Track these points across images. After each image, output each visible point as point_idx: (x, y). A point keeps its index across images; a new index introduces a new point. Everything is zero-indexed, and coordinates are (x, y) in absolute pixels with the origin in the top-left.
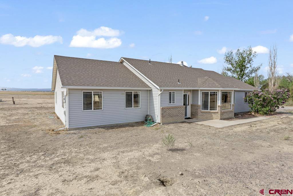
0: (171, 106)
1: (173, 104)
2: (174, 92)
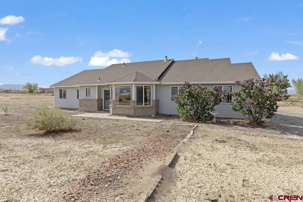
0: (87, 98)
1: (89, 98)
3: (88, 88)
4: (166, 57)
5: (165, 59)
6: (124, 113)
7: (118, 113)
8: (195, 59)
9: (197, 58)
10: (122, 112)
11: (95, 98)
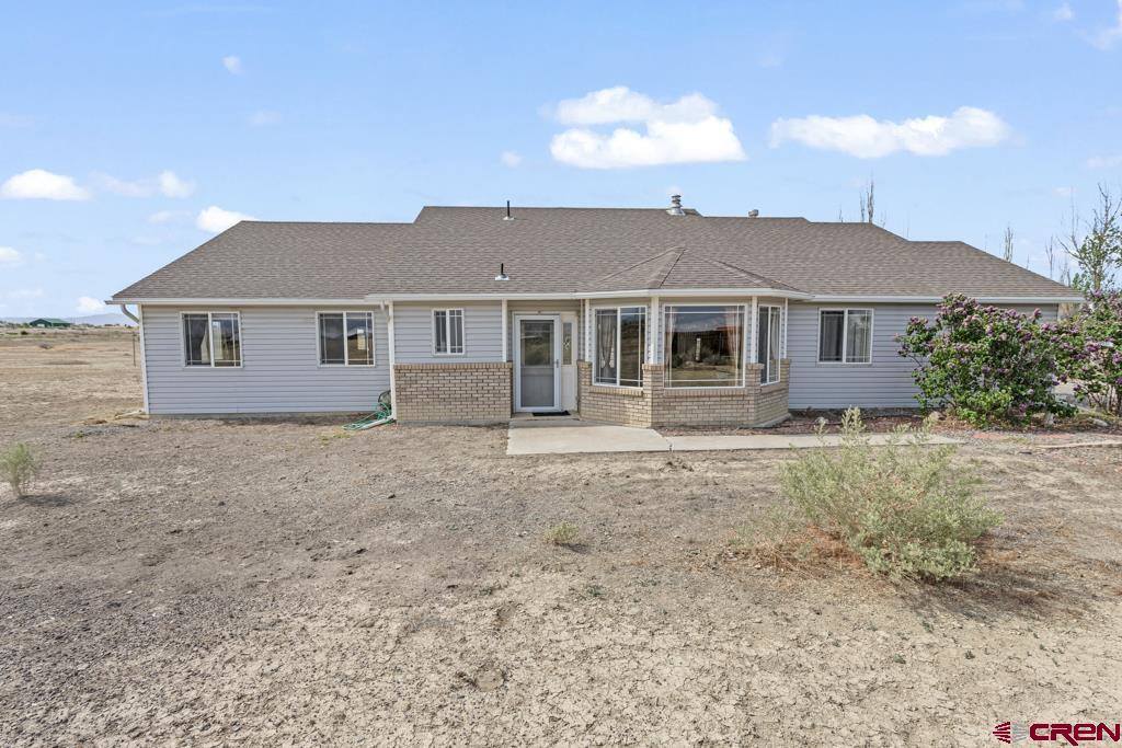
0: (445, 361)
1: (453, 357)
2: (459, 312)
3: (452, 313)
4: (677, 199)
5: (674, 205)
6: (711, 418)
7: (683, 419)
8: (747, 216)
9: (756, 213)
10: (700, 416)
11: (499, 360)
